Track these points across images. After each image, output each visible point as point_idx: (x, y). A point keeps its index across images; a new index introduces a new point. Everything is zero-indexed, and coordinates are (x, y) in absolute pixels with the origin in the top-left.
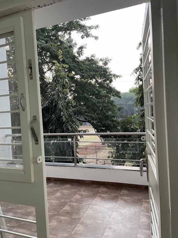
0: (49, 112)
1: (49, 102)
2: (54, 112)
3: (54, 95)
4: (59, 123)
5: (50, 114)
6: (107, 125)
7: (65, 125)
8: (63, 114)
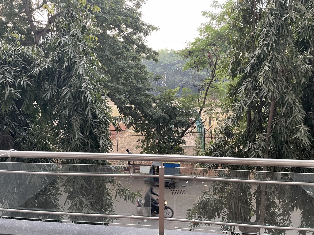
0: (53, 80)
1: (53, 59)
2: (64, 80)
3: (66, 44)
4: (77, 105)
5: (55, 85)
6: (139, 101)
7: (89, 108)
8: (86, 87)
